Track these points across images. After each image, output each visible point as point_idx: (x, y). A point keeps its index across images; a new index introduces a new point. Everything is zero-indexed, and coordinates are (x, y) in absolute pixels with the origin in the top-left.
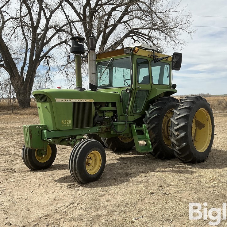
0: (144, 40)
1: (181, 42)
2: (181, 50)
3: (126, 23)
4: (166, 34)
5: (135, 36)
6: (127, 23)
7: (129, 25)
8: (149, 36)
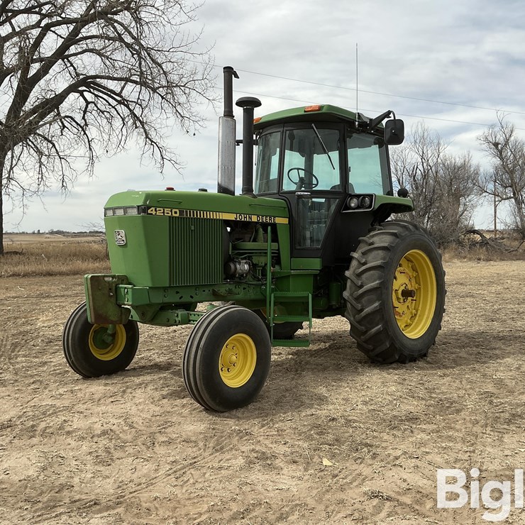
0: (110, 105)
1: (193, 118)
2: (194, 134)
3: (65, 60)
4: (163, 98)
5: (90, 92)
6: (69, 61)
7: (72, 65)
8: (121, 97)
